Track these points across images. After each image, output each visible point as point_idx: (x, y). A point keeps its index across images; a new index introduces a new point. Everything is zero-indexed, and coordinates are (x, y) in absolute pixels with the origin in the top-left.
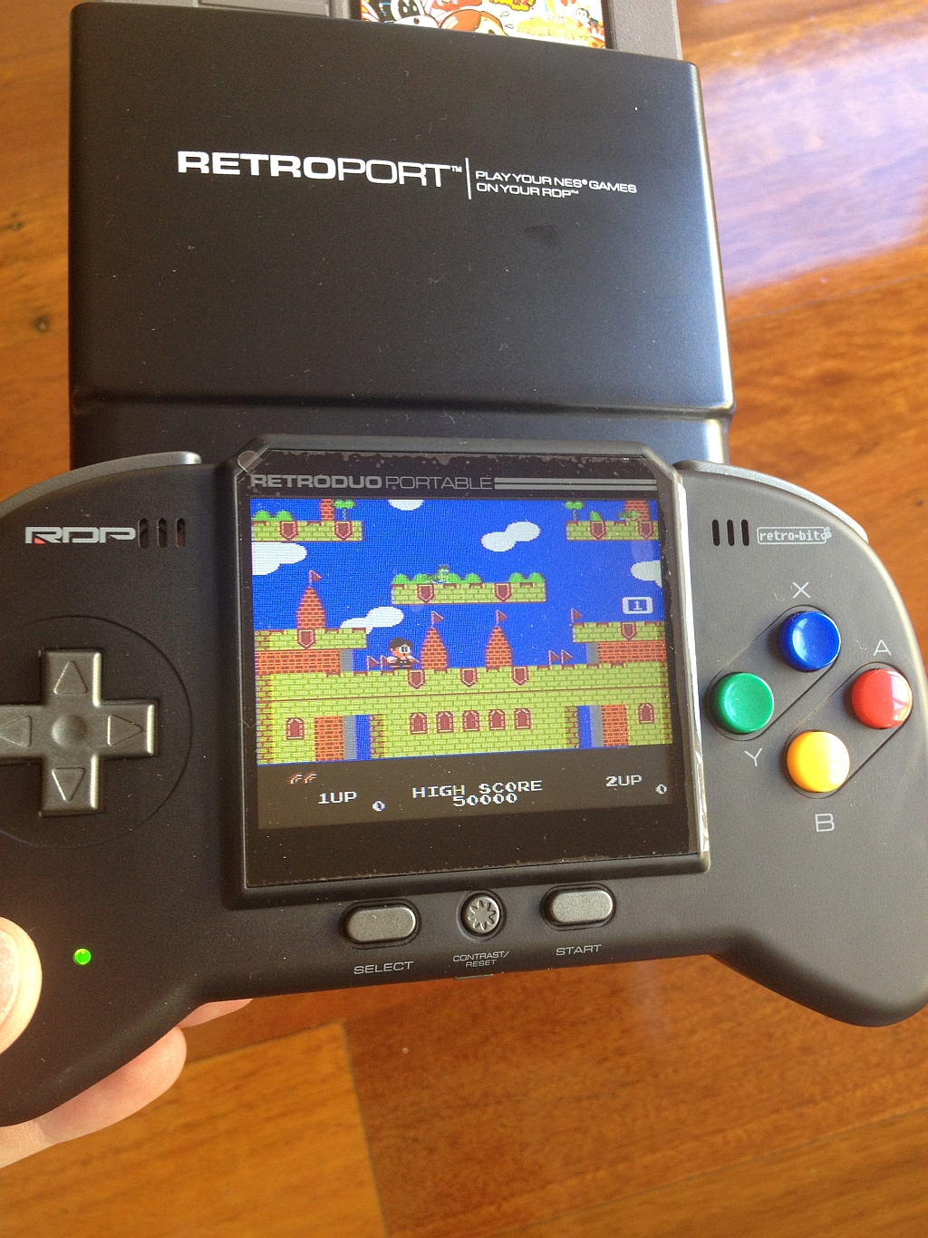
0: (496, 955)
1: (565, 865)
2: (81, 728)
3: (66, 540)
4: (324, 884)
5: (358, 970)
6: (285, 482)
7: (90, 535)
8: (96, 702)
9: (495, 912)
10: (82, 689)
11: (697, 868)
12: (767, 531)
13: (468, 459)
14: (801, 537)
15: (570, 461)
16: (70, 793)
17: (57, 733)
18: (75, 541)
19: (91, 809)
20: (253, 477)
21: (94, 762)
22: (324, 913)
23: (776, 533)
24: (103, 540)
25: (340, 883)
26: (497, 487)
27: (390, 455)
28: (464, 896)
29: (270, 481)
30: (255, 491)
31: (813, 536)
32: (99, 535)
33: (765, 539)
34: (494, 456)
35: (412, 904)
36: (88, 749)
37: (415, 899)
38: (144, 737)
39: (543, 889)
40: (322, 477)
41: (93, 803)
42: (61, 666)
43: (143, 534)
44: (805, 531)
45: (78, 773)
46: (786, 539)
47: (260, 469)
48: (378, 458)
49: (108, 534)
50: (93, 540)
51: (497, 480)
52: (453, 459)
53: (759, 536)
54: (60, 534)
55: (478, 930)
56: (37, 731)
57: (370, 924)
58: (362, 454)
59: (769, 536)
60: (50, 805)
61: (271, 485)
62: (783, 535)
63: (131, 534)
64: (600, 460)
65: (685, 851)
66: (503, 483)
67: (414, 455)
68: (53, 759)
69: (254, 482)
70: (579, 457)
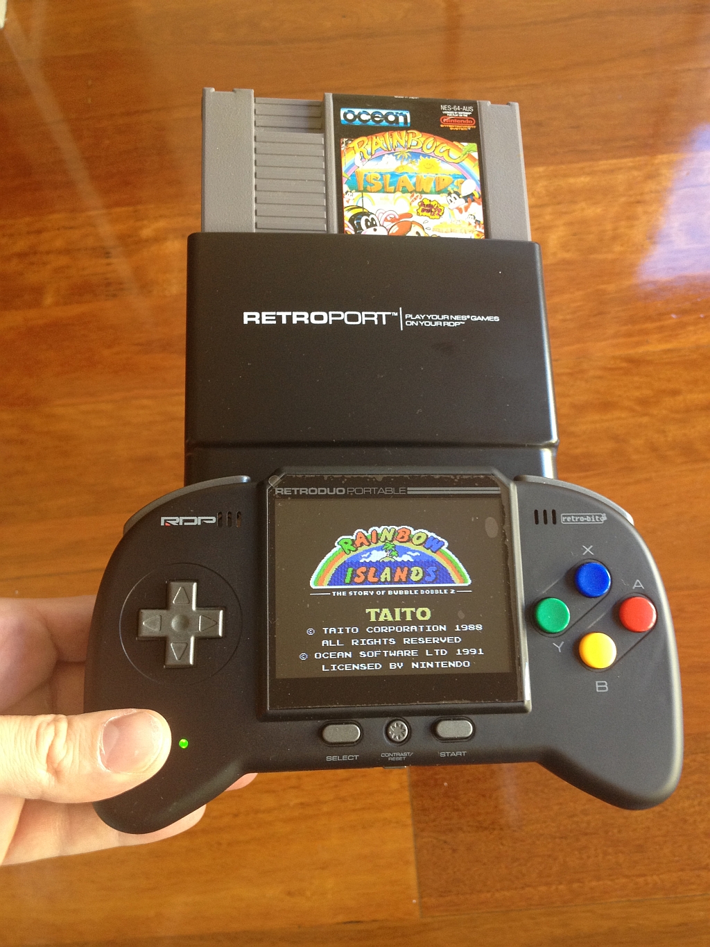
0: (405, 754)
1: (445, 704)
2: (186, 623)
3: (181, 524)
4: (311, 710)
5: (329, 758)
6: (293, 491)
7: (193, 521)
8: (194, 608)
9: (405, 730)
10: (187, 602)
11: (523, 710)
12: (567, 516)
13: (392, 478)
14: (588, 519)
15: (450, 478)
16: (179, 656)
17: (174, 624)
18: (185, 524)
19: (190, 665)
20: (276, 489)
21: (192, 639)
22: (309, 725)
23: (573, 517)
24: (199, 524)
25: (318, 709)
26: (409, 493)
27: (350, 476)
28: (387, 720)
29: (285, 491)
30: (278, 497)
31: (595, 519)
32: (197, 521)
33: (566, 521)
34: (407, 476)
35: (359, 724)
36: (189, 633)
37: (360, 721)
38: (218, 627)
39: (432, 719)
40: (312, 488)
41: (191, 662)
42: (177, 591)
43: (220, 520)
44: (590, 516)
45: (184, 645)
46: (579, 521)
47: (280, 485)
48: (343, 478)
49: (202, 520)
50: (195, 524)
51: (408, 489)
52: (384, 477)
53: (564, 519)
54: (178, 521)
55: (395, 740)
56: (164, 623)
57: (334, 733)
58: (335, 476)
59: (569, 519)
60: (170, 662)
61: (285, 493)
62: (577, 518)
63: (214, 520)
64: (467, 477)
65: (515, 700)
66: (412, 490)
67: (363, 476)
68: (172, 638)
69: (277, 492)
70: (455, 475)
